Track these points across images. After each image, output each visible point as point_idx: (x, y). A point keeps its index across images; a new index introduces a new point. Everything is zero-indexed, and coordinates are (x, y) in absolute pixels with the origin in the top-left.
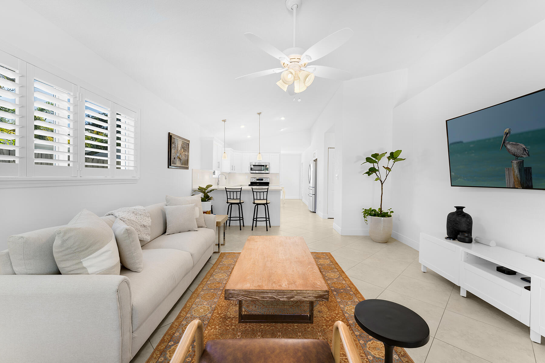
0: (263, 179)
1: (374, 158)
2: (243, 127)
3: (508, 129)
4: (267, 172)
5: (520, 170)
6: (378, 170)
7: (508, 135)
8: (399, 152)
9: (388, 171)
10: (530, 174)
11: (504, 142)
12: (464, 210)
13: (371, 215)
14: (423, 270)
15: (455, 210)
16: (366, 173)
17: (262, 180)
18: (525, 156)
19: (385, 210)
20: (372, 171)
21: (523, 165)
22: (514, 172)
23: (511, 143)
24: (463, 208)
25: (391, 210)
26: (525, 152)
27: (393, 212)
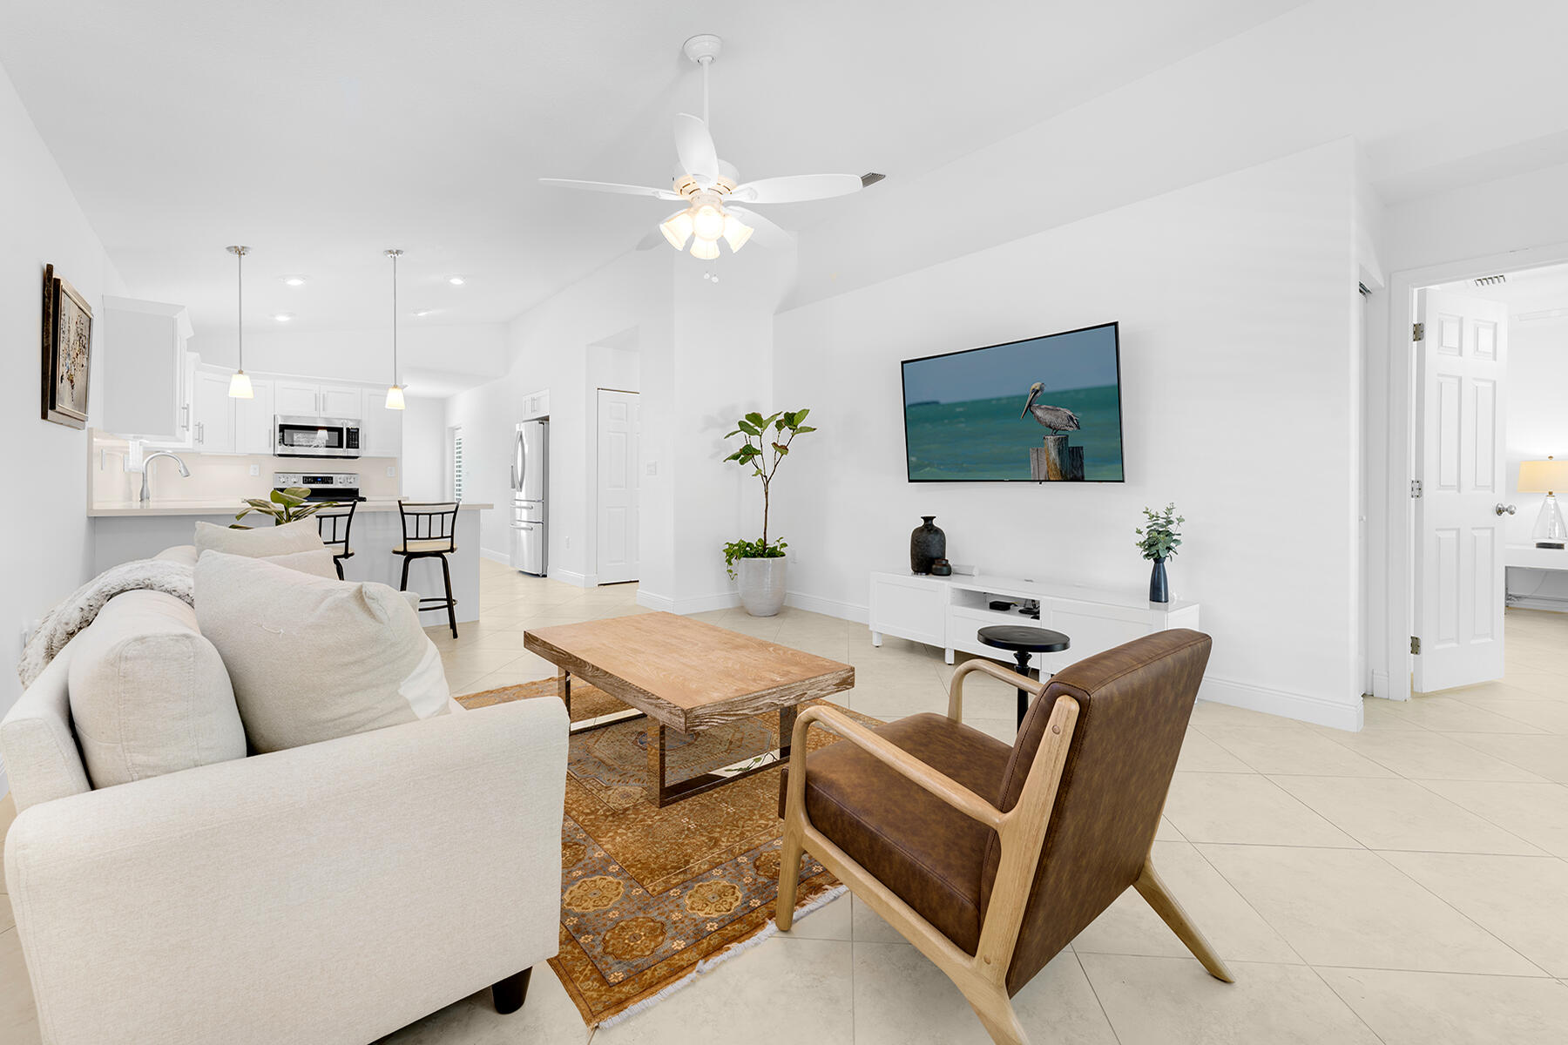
0: (332, 478)
1: (753, 423)
2: (295, 282)
3: (1039, 384)
4: (352, 452)
5: (1060, 453)
6: (758, 452)
7: (1038, 394)
8: (805, 412)
9: (779, 454)
10: (1080, 457)
11: (1030, 406)
12: (935, 523)
13: (746, 556)
14: (876, 641)
15: (922, 523)
16: (735, 457)
17: (328, 480)
18: (1071, 429)
19: (771, 544)
20: (747, 453)
21: (1066, 444)
22: (1049, 455)
23: (1043, 407)
24: (932, 518)
25: (782, 542)
26: (1071, 423)
27: (785, 545)
